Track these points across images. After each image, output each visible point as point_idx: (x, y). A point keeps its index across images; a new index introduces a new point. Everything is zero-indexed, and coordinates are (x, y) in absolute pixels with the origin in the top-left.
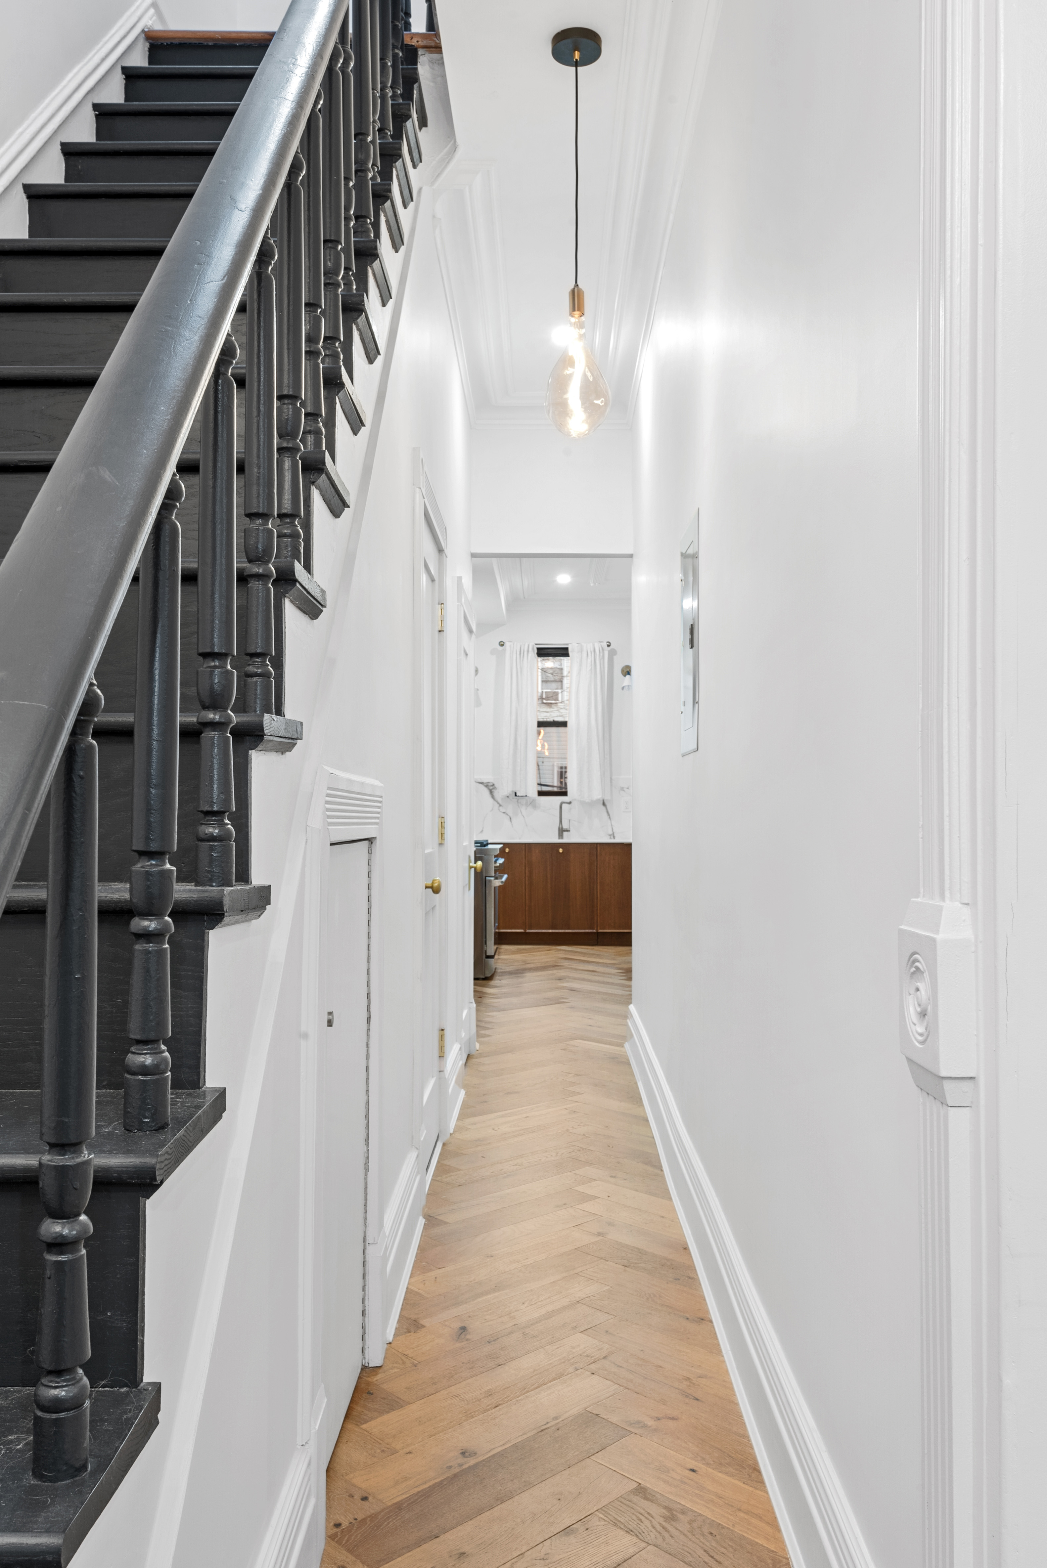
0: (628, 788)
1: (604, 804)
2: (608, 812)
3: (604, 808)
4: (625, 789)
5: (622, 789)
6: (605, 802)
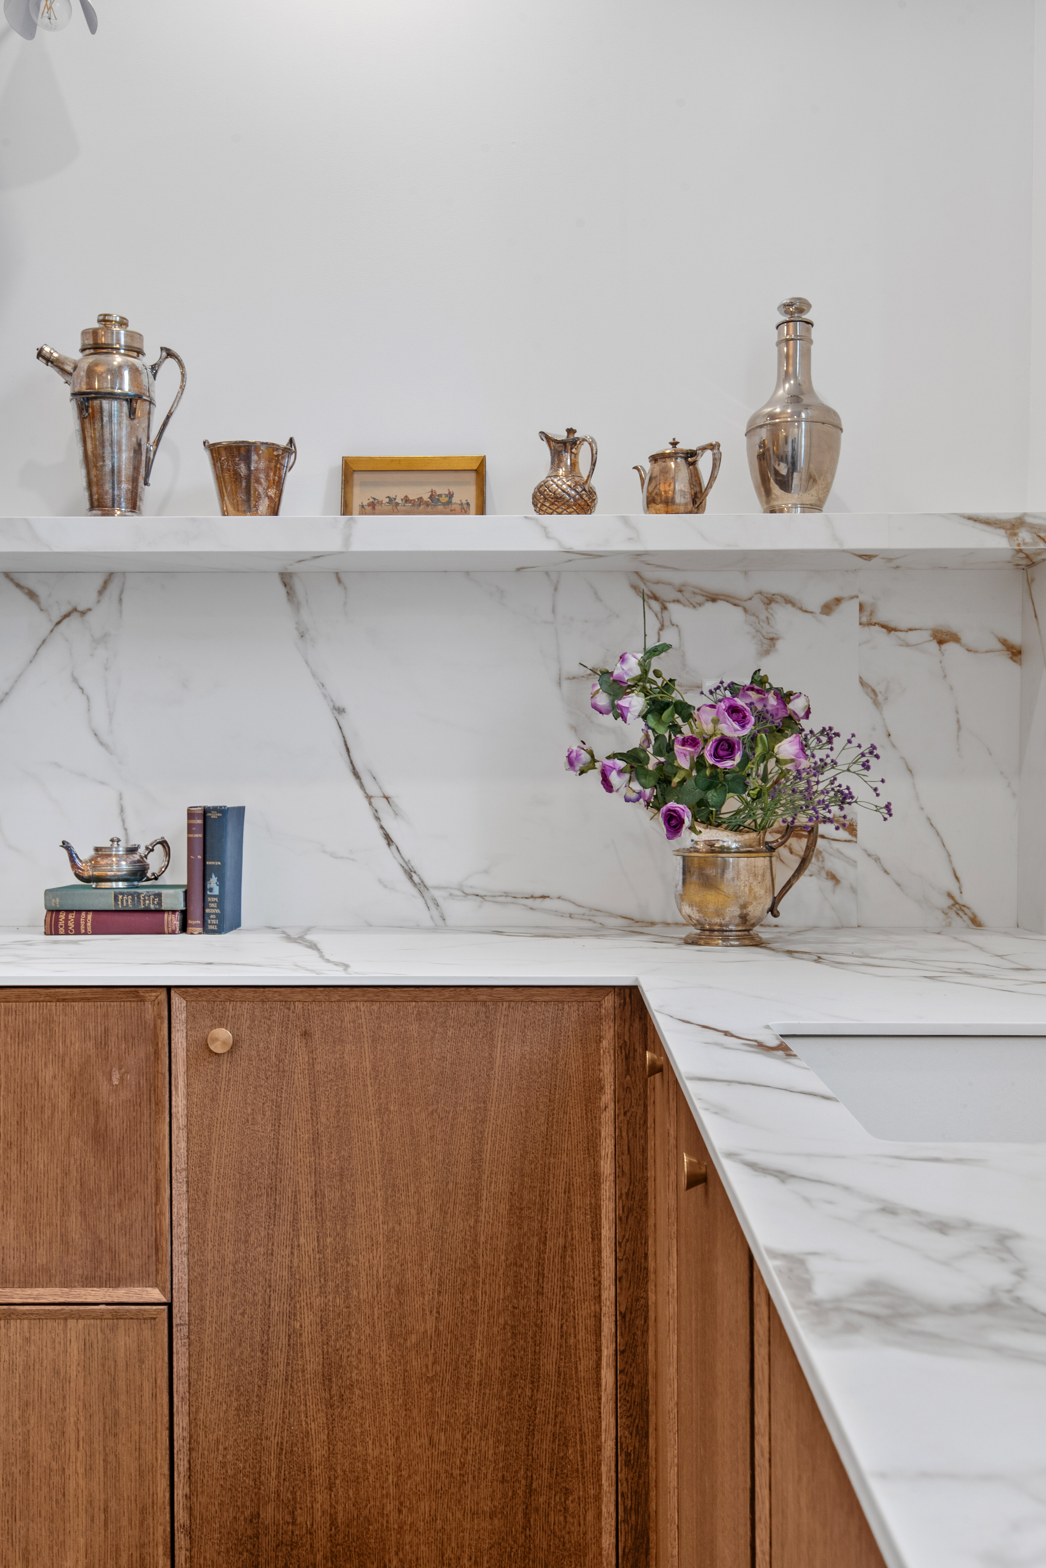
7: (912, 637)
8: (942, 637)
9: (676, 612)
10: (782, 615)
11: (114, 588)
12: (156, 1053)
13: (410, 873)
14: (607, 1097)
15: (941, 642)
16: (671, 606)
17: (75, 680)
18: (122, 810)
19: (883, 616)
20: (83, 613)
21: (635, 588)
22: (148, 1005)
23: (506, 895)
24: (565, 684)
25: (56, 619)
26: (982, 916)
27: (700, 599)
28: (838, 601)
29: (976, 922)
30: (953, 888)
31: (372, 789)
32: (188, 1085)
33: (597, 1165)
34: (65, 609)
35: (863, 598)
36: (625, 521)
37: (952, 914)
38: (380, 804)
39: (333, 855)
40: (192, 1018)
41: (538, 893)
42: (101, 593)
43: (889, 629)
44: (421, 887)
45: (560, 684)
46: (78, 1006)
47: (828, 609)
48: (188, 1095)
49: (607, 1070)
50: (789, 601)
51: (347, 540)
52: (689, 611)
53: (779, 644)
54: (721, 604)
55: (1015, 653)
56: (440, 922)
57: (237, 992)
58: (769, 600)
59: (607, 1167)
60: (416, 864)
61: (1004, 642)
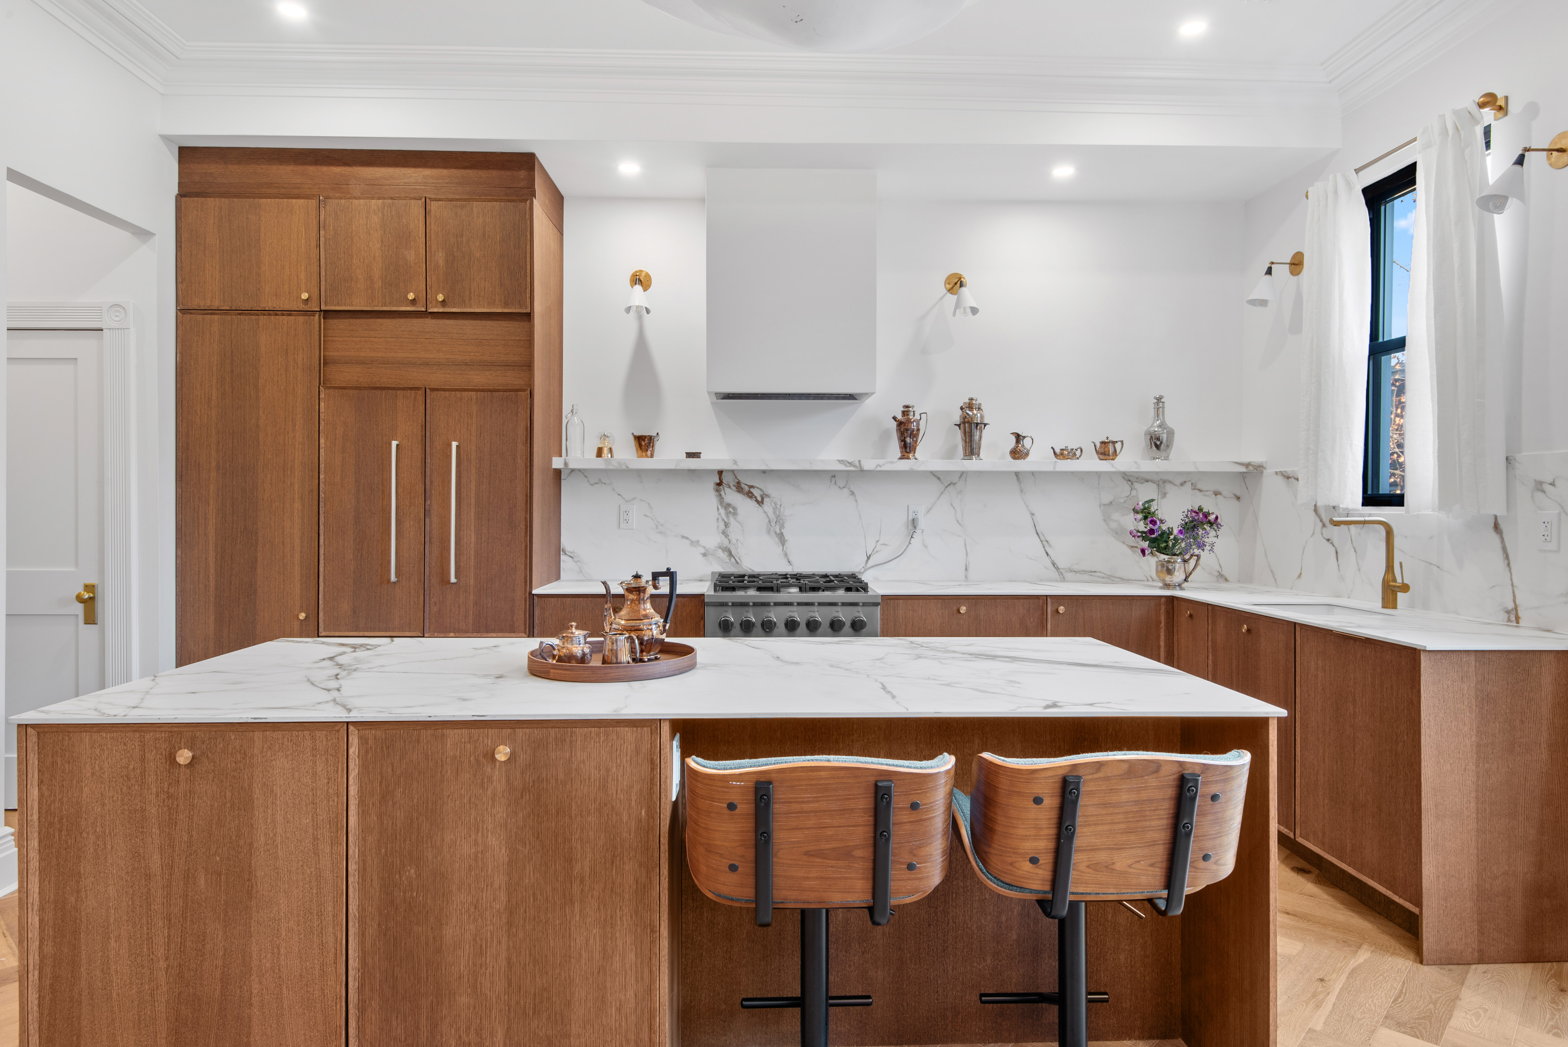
0: (1553, 484)
1: (1497, 527)
2: (1504, 550)
3: (1494, 538)
4: (1547, 488)
5: (1539, 486)
6: (1500, 521)
7: (1207, 493)
8: (1216, 493)
9: (1136, 485)
10: (1168, 487)
11: (964, 476)
12: (1043, 613)
13: (1054, 564)
14: (1162, 625)
15: (1216, 495)
16: (1134, 483)
17: (952, 505)
18: (965, 545)
19: (1199, 486)
20: (954, 484)
21: (1123, 478)
22: (1041, 600)
23: (1083, 571)
24: (1102, 507)
25: (946, 485)
26: (1228, 578)
27: (1144, 481)
28: (1185, 482)
29: (1226, 580)
30: (1219, 569)
31: (1042, 538)
32: (1051, 622)
33: (1159, 643)
34: (949, 483)
35: (1192, 481)
36: (1136, 462)
37: (1219, 577)
38: (1045, 543)
39: (1030, 559)
40: (1052, 604)
41: (1093, 570)
42: (960, 478)
43: (1200, 491)
44: (1057, 569)
45: (1100, 507)
46: (1022, 600)
47: (1182, 484)
48: (1051, 624)
49: (1163, 618)
50: (1170, 482)
51: (1055, 467)
52: (1140, 485)
53: (1167, 495)
54: (1149, 483)
55: (1238, 498)
56: (1063, 579)
57: (1065, 597)
58: (1164, 482)
59: (1162, 644)
60: (1056, 561)
61: (1235, 495)
